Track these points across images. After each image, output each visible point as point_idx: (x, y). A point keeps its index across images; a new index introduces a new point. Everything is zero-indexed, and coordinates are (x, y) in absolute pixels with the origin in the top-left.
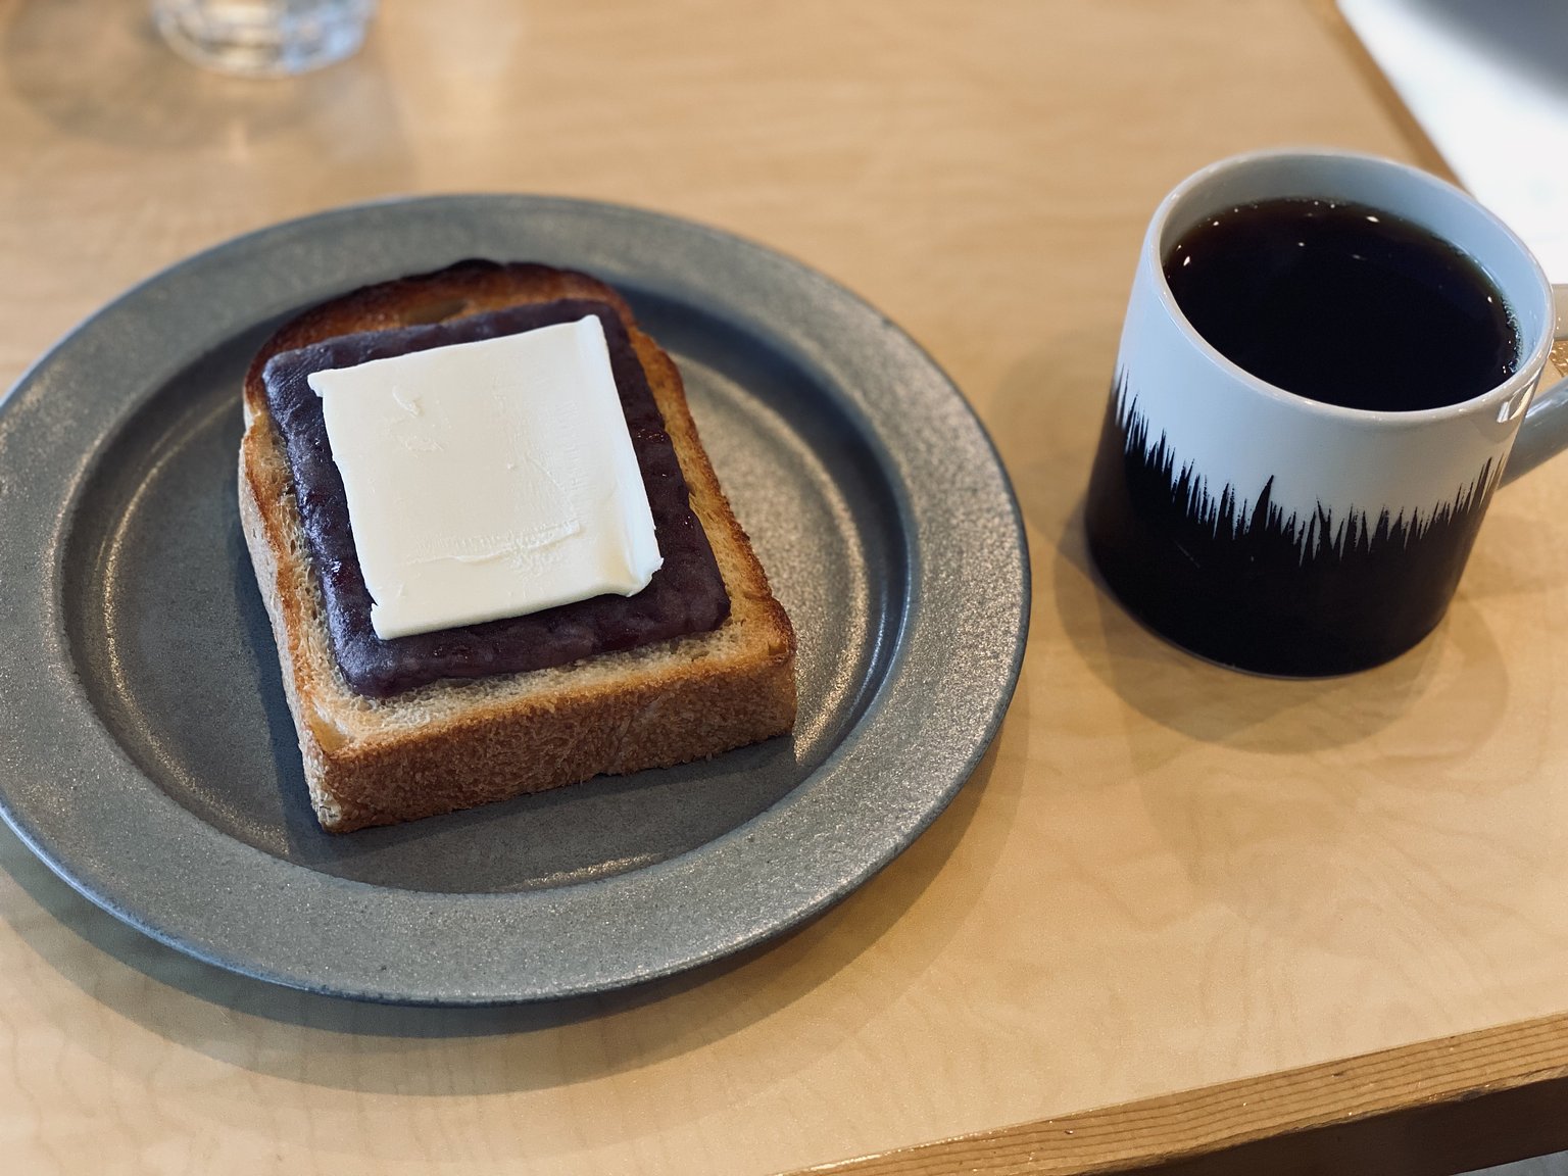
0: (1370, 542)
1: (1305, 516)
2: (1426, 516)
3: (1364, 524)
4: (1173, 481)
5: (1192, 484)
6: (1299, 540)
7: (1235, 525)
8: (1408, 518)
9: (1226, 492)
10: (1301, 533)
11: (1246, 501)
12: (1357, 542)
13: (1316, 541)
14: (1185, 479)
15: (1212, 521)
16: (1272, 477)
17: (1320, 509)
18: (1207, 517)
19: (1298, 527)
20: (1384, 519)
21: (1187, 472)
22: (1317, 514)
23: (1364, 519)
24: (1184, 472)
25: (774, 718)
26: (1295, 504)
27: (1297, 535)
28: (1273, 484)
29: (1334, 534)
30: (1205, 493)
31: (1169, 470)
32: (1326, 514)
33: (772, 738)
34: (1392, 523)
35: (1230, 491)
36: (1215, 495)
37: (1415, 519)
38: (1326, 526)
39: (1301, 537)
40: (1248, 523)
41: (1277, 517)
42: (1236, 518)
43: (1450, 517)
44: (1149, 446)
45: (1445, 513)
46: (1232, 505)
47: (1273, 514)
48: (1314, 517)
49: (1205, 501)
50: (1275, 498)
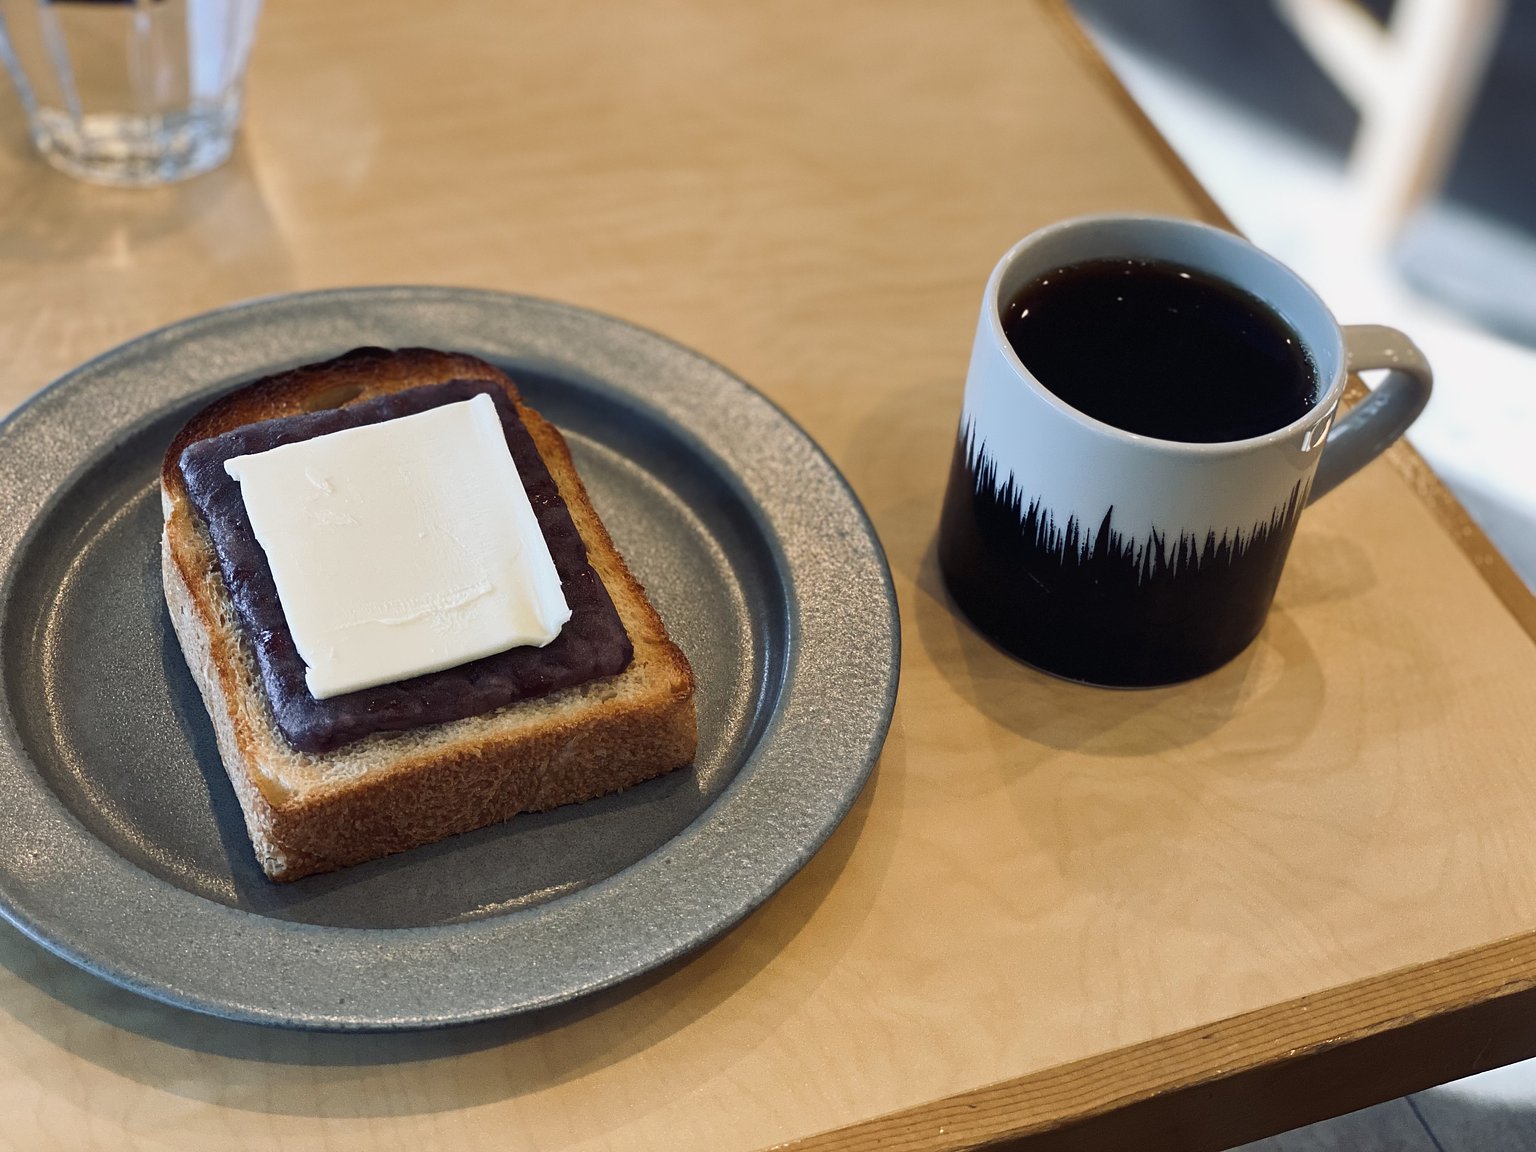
0: (1199, 560)
1: (1141, 541)
2: (1247, 535)
3: (1194, 544)
4: (1022, 516)
5: (1039, 517)
6: (1138, 562)
7: (1080, 552)
8: (1231, 537)
9: (1070, 523)
10: (1139, 556)
11: (1089, 529)
12: (1188, 561)
13: (1153, 563)
14: (1032, 514)
15: (1058, 550)
16: (1112, 507)
17: (1155, 534)
18: (1054, 546)
19: (1136, 550)
20: (1210, 539)
21: (1035, 507)
22: (1153, 538)
23: (1193, 540)
24: (1031, 507)
25: (677, 751)
26: (1131, 530)
27: (1135, 558)
28: (1113, 514)
29: (1168, 554)
30: (1052, 525)
31: (1018, 507)
32: (1160, 537)
33: (675, 770)
34: (1218, 541)
35: (1074, 522)
36: (1061, 526)
37: (1237, 537)
38: (1161, 548)
39: (1139, 560)
40: (1092, 550)
41: (1117, 540)
42: (1080, 546)
43: (1267, 535)
44: (998, 486)
45: (1262, 531)
46: (1077, 534)
47: (1113, 541)
48: (1150, 540)
49: (1052, 533)
50: (1116, 526)
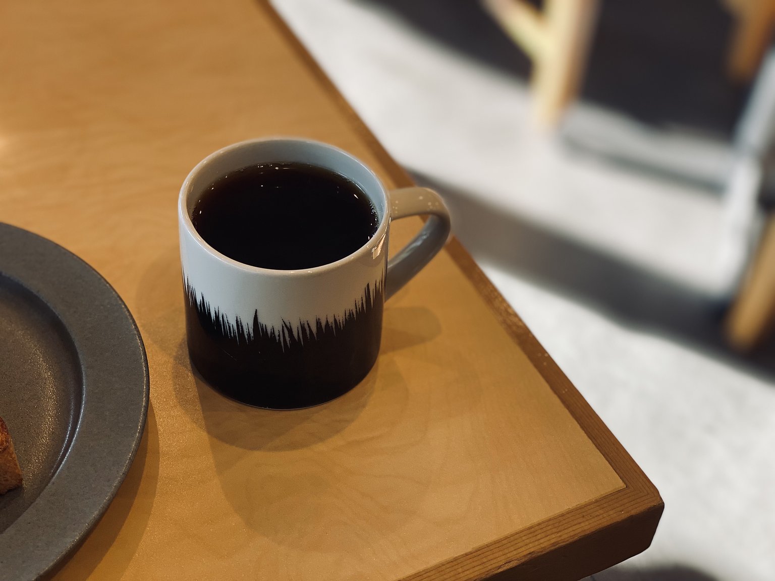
0: (315, 336)
1: (278, 328)
2: (341, 318)
3: (309, 327)
4: (213, 319)
5: (221, 319)
6: (279, 340)
7: (246, 337)
8: (331, 320)
9: (237, 320)
10: (279, 336)
11: (248, 323)
12: (308, 336)
13: (288, 339)
14: (217, 317)
15: (235, 336)
16: (256, 310)
17: (285, 323)
18: (232, 334)
19: (277, 333)
20: (318, 323)
21: (217, 311)
22: (284, 325)
23: (308, 324)
24: (216, 313)
26: (271, 322)
27: (277, 338)
28: (258, 314)
29: (295, 333)
30: (228, 322)
31: (209, 313)
32: (288, 325)
34: (323, 324)
35: (239, 320)
36: (233, 323)
37: (335, 320)
38: (290, 331)
39: (280, 338)
40: (252, 335)
41: (265, 330)
42: (246, 333)
43: (355, 316)
44: (198, 302)
45: (351, 314)
46: (242, 327)
47: (262, 329)
48: (283, 327)
49: (229, 327)
50: (262, 320)
